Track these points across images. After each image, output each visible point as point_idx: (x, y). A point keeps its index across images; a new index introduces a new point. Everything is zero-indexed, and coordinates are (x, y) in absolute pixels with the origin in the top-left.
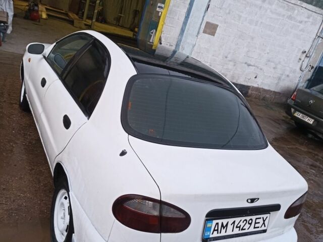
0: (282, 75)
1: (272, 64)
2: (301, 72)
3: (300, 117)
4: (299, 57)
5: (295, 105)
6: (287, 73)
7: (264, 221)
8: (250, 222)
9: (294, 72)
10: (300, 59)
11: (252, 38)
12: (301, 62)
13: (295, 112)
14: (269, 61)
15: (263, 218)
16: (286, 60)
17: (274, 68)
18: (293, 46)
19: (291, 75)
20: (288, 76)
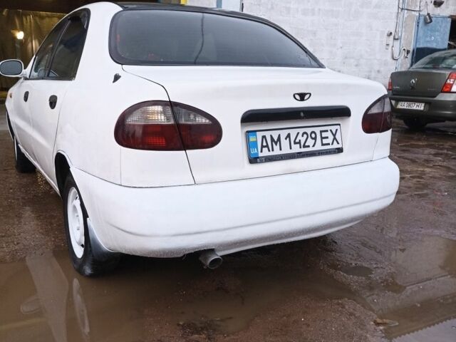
0: (371, 72)
1: (352, 60)
2: (394, 61)
3: (405, 107)
4: (385, 43)
5: (394, 95)
6: (377, 68)
7: (334, 135)
8: (313, 136)
9: (386, 64)
10: (388, 45)
11: (315, 34)
12: (390, 48)
13: (397, 104)
14: (346, 58)
15: (331, 130)
16: (369, 50)
17: (357, 65)
18: (371, 30)
19: (382, 69)
20: (379, 71)
